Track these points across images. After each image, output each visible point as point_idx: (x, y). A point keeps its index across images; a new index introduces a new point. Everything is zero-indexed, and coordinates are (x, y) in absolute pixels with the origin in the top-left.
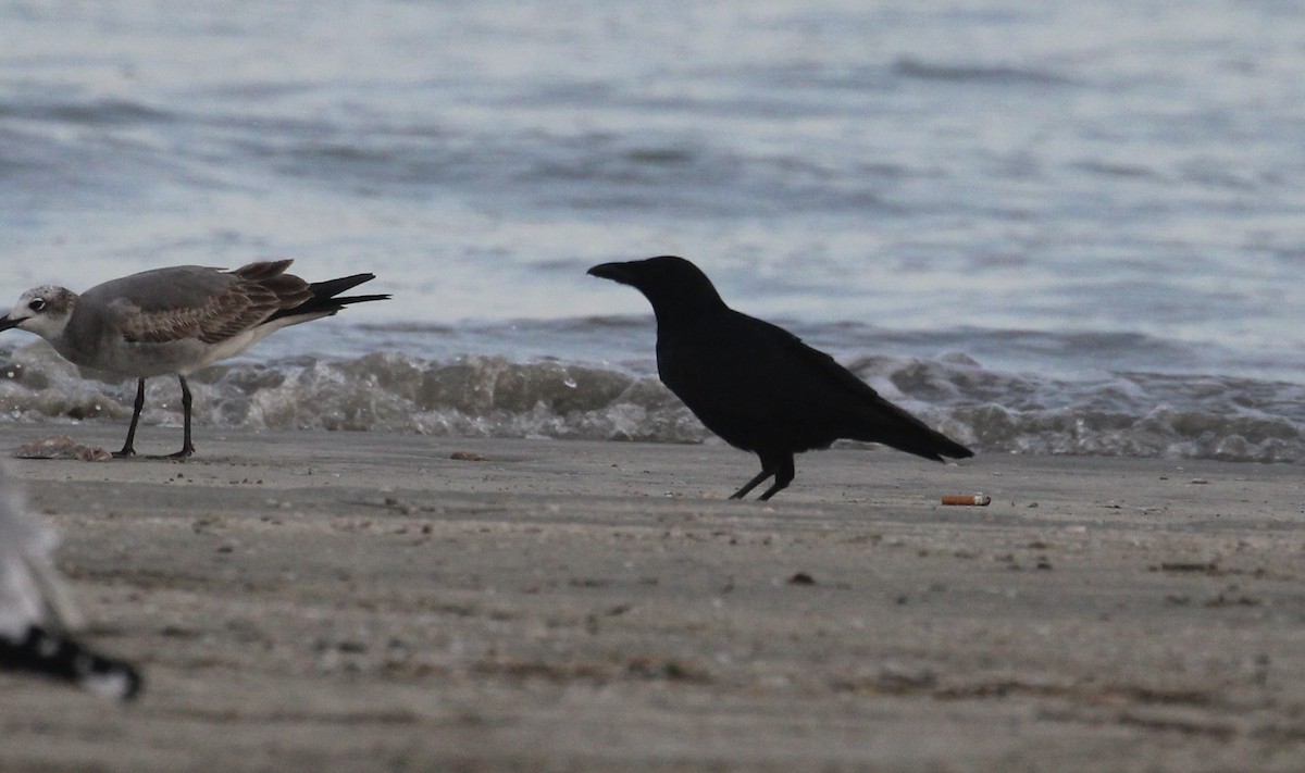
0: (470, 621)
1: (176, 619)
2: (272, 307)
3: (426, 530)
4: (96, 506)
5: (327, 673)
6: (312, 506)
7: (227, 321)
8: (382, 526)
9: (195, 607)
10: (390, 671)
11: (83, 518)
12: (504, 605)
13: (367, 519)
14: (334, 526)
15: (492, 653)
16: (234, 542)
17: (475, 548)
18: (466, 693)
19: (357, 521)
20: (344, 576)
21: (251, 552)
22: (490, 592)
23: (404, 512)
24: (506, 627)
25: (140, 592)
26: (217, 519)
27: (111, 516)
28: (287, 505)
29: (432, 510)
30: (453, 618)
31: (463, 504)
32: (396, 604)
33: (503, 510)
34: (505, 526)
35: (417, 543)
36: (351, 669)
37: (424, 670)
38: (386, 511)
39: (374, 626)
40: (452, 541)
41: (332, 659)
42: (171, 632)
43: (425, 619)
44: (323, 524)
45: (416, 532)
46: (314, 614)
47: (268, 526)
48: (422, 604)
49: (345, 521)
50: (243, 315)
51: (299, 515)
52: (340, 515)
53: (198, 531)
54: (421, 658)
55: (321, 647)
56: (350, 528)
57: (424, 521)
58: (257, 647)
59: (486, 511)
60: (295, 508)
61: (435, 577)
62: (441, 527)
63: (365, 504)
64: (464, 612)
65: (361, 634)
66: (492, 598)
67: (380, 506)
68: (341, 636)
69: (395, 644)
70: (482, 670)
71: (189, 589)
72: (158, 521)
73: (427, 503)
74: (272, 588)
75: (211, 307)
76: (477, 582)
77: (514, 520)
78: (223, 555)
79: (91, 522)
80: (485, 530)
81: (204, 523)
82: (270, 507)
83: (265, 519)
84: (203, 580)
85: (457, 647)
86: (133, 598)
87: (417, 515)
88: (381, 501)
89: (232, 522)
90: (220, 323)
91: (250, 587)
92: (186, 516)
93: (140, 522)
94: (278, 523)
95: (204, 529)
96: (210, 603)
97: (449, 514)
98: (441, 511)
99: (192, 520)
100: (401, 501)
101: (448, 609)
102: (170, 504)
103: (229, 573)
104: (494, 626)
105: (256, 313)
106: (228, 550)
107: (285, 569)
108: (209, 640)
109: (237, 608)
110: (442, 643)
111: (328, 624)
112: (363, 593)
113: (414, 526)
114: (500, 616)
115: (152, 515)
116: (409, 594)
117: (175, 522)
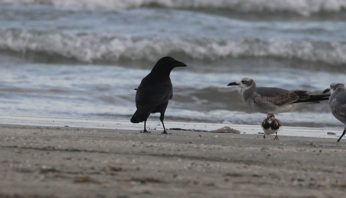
0: (331, 174)
1: (256, 172)
2: (296, 99)
3: (320, 151)
4: (236, 144)
5: (294, 186)
6: (291, 145)
7: (281, 101)
8: (309, 150)
9: (261, 170)
10: (311, 186)
11: (233, 147)
12: (340, 170)
13: (305, 148)
14: (297, 150)
15: (337, 182)
16: (271, 154)
17: (333, 156)
18: (330, 192)
19: (303, 149)
20: (299, 162)
21: (276, 156)
22: (337, 167)
23: (315, 146)
24: (341, 176)
25: (247, 166)
26: (267, 148)
27: (240, 147)
28: (285, 144)
29: (322, 146)
30: (327, 173)
31: (330, 145)
32: (312, 169)
33: (340, 146)
34: (341, 150)
35: (318, 154)
36: (301, 185)
37: (319, 186)
38: (310, 146)
39: (306, 175)
40: (327, 154)
41: (296, 183)
42: (255, 176)
43: (320, 173)
44: (294, 149)
45: (318, 152)
46: (291, 172)
47: (280, 150)
48: (319, 169)
49: (299, 149)
50: (286, 100)
51: (288, 147)
52: (298, 147)
53: (262, 151)
54: (319, 183)
55: (293, 180)
56: (301, 150)
57: (320, 149)
58: (276, 179)
59: (336, 146)
60: (287, 145)
61: (323, 163)
62: (324, 151)
63: (305, 145)
64: (330, 172)
65: (303, 177)
66: (337, 168)
67: (309, 145)
68: (298, 177)
69: (312, 179)
70: (334, 186)
71: (259, 165)
72: (252, 148)
73: (321, 144)
74: (281, 165)
75: (278, 97)
76: (333, 164)
77: (343, 149)
78: (268, 157)
79: (234, 148)
80: (336, 151)
81: (264, 149)
82: (280, 145)
83: (279, 148)
84: (263, 163)
85: (328, 180)
86: (245, 167)
87: (318, 147)
88: (309, 144)
89: (270, 148)
90: (279, 101)
91: (275, 165)
92: (259, 147)
93: (247, 148)
94: (282, 149)
95: (263, 150)
96: (265, 168)
97: (327, 147)
98: (324, 146)
99: (261, 148)
100: (314, 144)
101: (326, 171)
102: (255, 144)
103: (270, 161)
104: (337, 175)
105: (291, 100)
106: (269, 155)
107: (284, 160)
108: (264, 178)
109: (272, 170)
110: (324, 179)
111: (295, 174)
112: (304, 166)
113: (317, 150)
114: (339, 173)
115: (250, 146)
116: (315, 167)
117: (256, 148)
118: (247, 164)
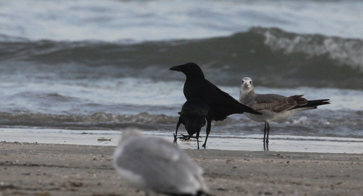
0: (300, 186)
1: (222, 186)
2: (294, 105)
3: (288, 162)
4: (201, 156)
6: (257, 156)
8: (276, 161)
9: (227, 183)
11: (197, 159)
12: (309, 182)
13: (272, 159)
14: (264, 161)
16: (237, 166)
17: (301, 167)
19: (270, 160)
20: (266, 174)
21: (242, 168)
22: (305, 179)
23: (282, 158)
24: (309, 188)
25: (212, 179)
26: (233, 159)
27: (204, 159)
28: (251, 156)
29: (289, 157)
30: (295, 185)
31: (297, 155)
32: (280, 182)
33: (308, 157)
34: (309, 161)
35: (286, 166)
38: (277, 157)
39: (274, 187)
40: (295, 165)
42: (220, 189)
43: (288, 186)
44: (261, 161)
45: (286, 163)
46: (258, 184)
47: (246, 161)
48: (287, 182)
49: (266, 160)
50: (285, 106)
51: (254, 158)
52: (265, 158)
53: (227, 163)
55: (260, 193)
56: (268, 162)
57: (287, 160)
58: (243, 193)
59: (304, 157)
60: (253, 156)
61: (290, 175)
62: (292, 162)
63: (272, 155)
64: (298, 184)
65: (271, 190)
66: (306, 180)
67: (276, 156)
68: (265, 191)
69: (280, 192)
71: (225, 178)
72: (217, 160)
73: (288, 155)
74: (247, 178)
76: (302, 176)
77: (311, 160)
78: (234, 169)
79: (199, 160)
80: (304, 162)
81: (229, 161)
82: (246, 156)
83: (245, 159)
84: (229, 175)
85: (296, 193)
86: (210, 180)
87: (285, 158)
88: (276, 155)
89: (236, 160)
90: (278, 107)
91: (241, 178)
92: (224, 159)
93: (212, 160)
94: (248, 160)
95: (229, 162)
96: (231, 182)
97: (294, 158)
98: (292, 157)
99: (226, 160)
100: (281, 155)
101: (294, 183)
102: (220, 155)
103: (235, 174)
104: (306, 188)
105: (289, 106)
106: (235, 168)
107: (251, 173)
108: (230, 191)
109: (238, 183)
110: (292, 192)
111: (262, 187)
112: (271, 179)
113: (285, 161)
114: (308, 185)
115: (215, 158)
116: (283, 179)
117: (221, 160)
118: (212, 177)
